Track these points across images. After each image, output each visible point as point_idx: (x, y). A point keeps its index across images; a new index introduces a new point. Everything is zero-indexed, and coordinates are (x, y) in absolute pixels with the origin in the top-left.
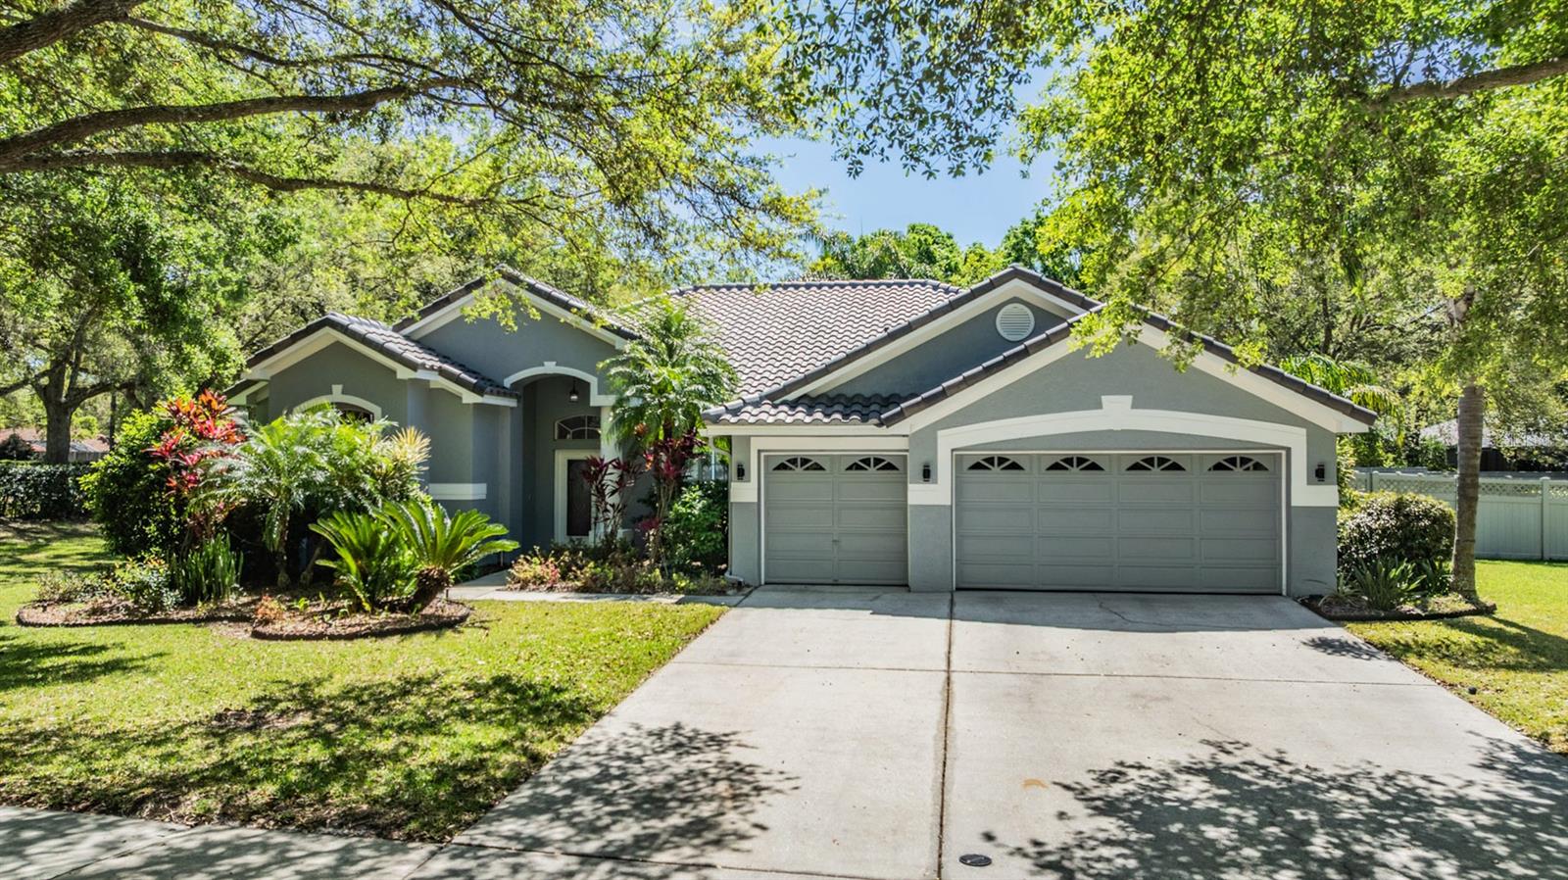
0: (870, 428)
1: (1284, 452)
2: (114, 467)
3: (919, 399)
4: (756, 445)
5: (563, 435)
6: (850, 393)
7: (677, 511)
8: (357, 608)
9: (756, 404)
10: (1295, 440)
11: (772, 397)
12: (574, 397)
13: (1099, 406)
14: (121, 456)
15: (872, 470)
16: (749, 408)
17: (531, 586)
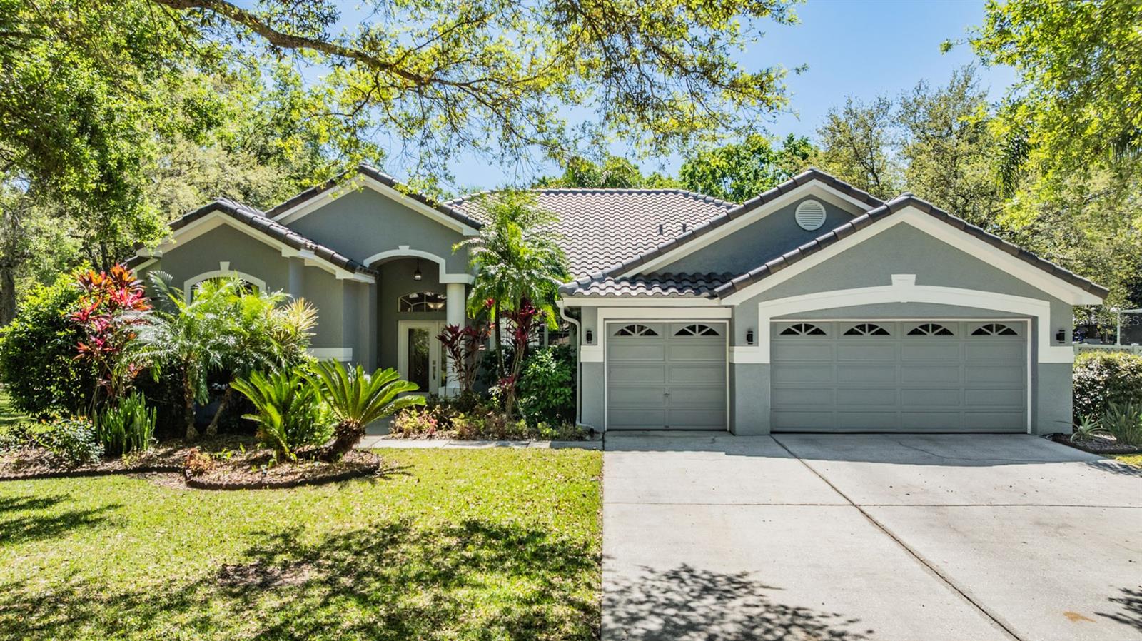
0: (702, 300)
1: (1029, 321)
2: (21, 332)
3: (747, 276)
4: (602, 313)
5: (404, 308)
6: (675, 271)
7: (535, 371)
8: (283, 458)
9: (601, 280)
10: (1041, 310)
11: (613, 274)
12: (418, 277)
13: (889, 282)
14: (28, 322)
15: (697, 335)
16: (596, 283)
17: (413, 436)
